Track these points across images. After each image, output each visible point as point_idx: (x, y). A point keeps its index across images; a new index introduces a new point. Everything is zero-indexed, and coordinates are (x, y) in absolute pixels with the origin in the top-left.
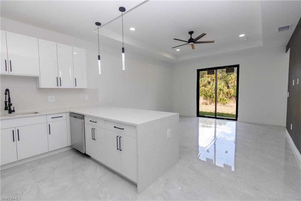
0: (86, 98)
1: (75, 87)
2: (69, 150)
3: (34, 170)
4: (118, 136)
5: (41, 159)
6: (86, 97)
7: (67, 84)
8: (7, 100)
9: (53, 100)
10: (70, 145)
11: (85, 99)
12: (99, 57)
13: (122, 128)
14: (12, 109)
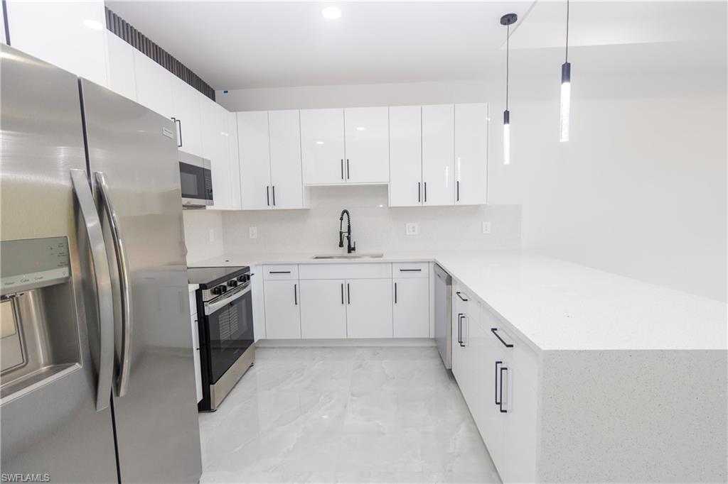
0: (486, 230)
1: (457, 203)
2: (432, 347)
3: (360, 366)
4: (501, 362)
5: (381, 348)
6: (486, 226)
7: (440, 196)
8: (345, 229)
9: (414, 231)
10: (432, 336)
11: (484, 232)
12: (507, 114)
13: (508, 343)
14: (352, 246)
